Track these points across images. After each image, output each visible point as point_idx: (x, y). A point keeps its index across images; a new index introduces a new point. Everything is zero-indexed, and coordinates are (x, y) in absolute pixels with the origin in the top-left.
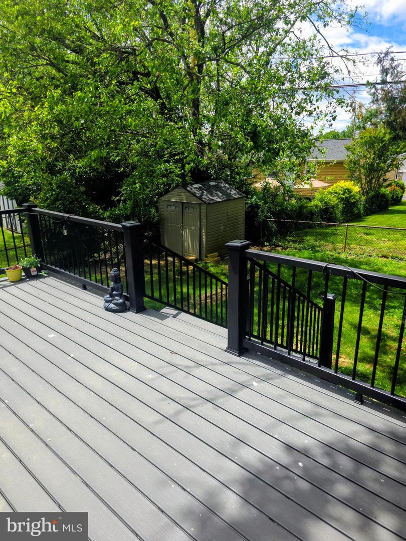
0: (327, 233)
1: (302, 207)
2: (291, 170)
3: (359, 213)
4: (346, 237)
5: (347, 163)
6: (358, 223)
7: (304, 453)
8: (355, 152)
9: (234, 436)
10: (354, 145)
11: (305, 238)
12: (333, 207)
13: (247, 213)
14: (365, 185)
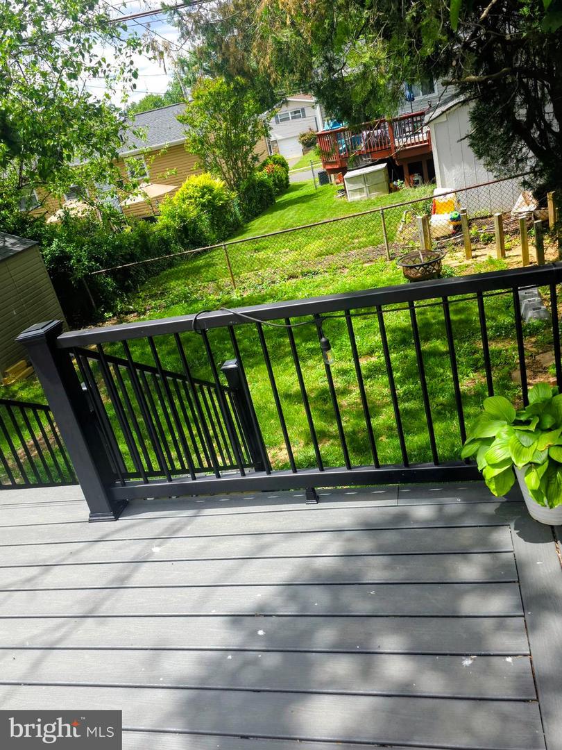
0: (201, 267)
1: (143, 236)
2: (101, 177)
3: (236, 220)
4: (229, 265)
5: (189, 145)
6: (240, 237)
7: (261, 613)
8: (195, 123)
9: (147, 649)
10: (191, 112)
11: (167, 285)
12: (193, 222)
13: (52, 273)
14: (229, 174)
